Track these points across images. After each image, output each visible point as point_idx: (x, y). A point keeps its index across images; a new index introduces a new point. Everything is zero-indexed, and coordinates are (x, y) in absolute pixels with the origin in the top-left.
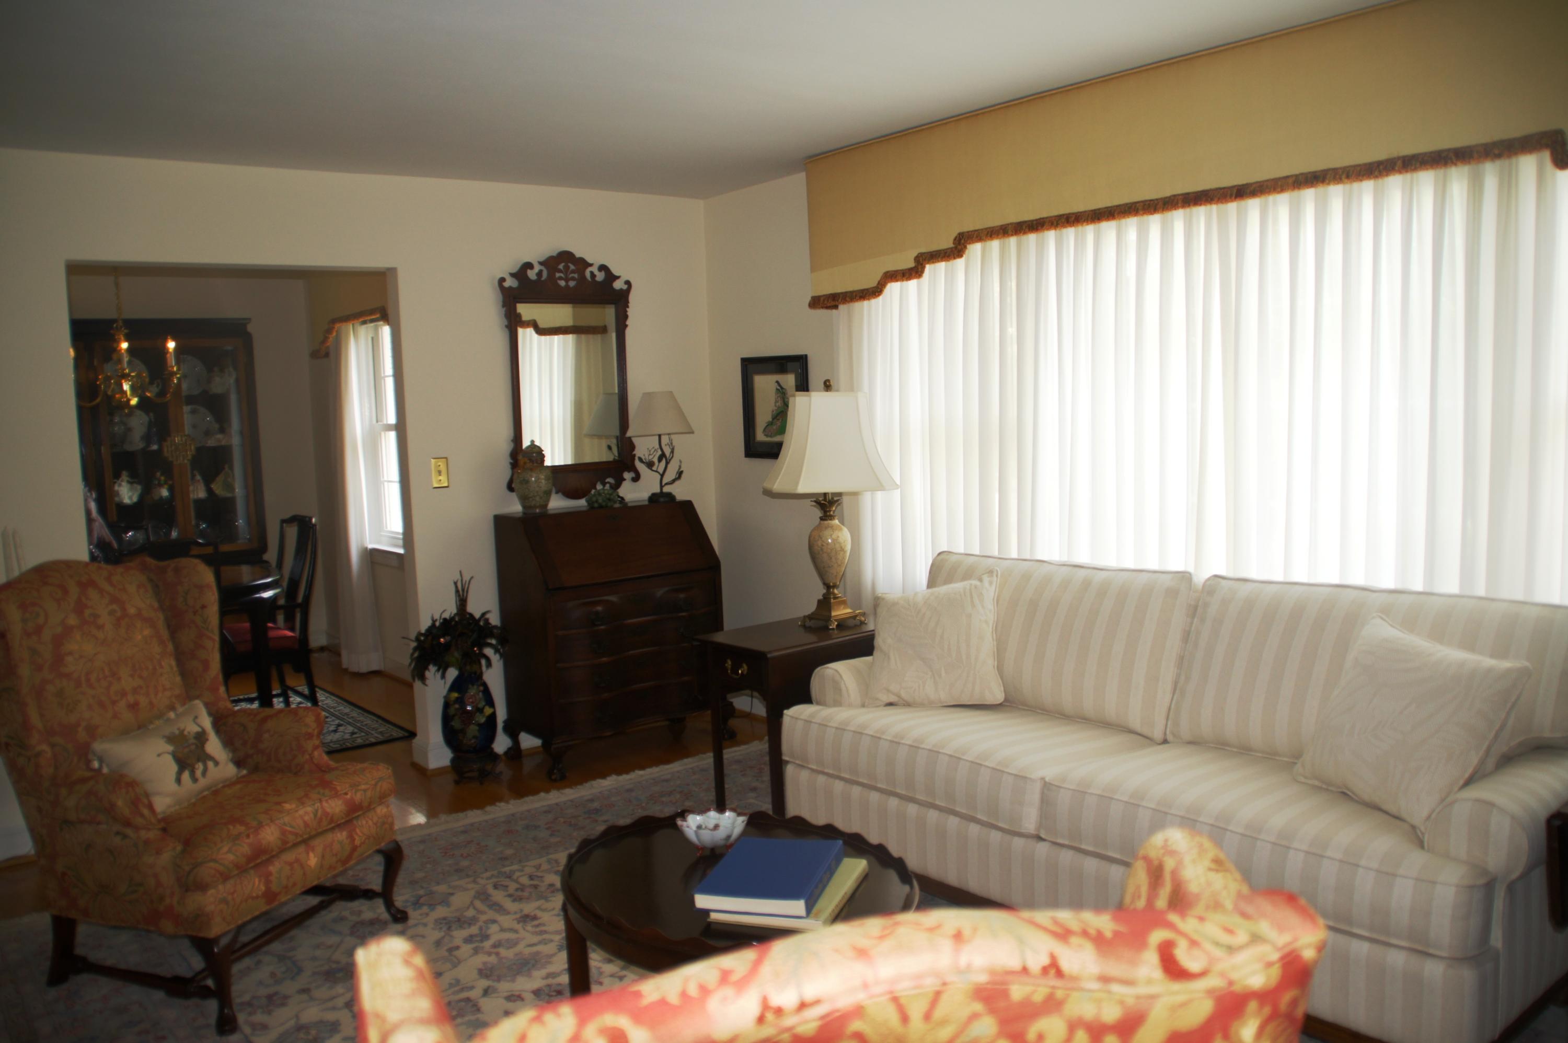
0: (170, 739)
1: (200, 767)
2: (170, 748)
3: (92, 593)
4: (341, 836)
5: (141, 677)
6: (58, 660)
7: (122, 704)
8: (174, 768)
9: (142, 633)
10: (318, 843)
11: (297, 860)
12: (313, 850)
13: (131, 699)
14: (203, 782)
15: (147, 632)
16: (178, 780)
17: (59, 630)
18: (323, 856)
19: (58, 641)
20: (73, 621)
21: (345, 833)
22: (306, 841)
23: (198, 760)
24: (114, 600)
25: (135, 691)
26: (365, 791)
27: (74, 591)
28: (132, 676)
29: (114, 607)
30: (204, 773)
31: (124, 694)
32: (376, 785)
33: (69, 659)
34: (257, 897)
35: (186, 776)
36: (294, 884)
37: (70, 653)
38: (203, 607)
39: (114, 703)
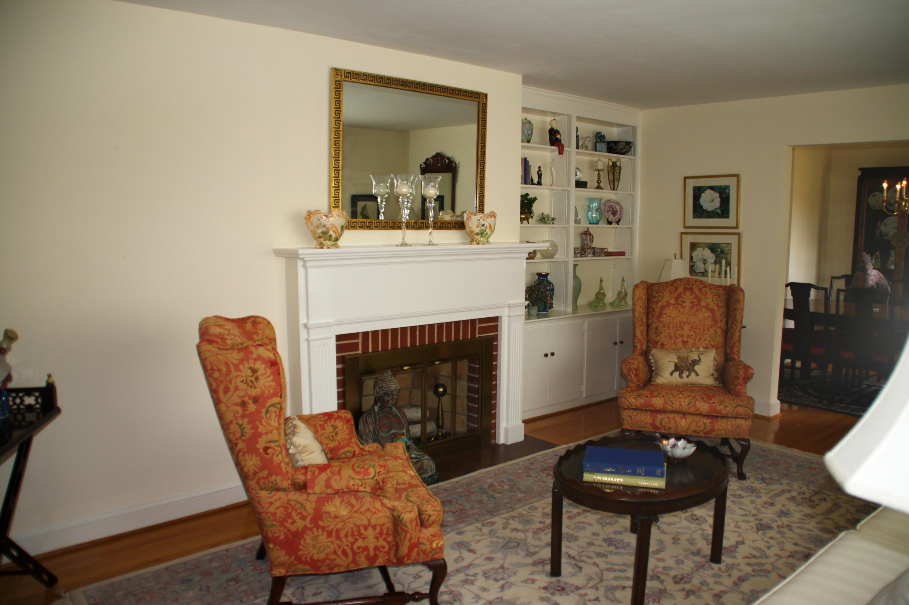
0: (679, 358)
1: (686, 373)
2: (676, 361)
3: (688, 293)
4: (707, 421)
5: (694, 331)
6: (660, 315)
7: (680, 340)
8: (673, 368)
9: (704, 314)
10: (690, 419)
11: (674, 419)
12: (685, 419)
13: (685, 339)
14: (685, 380)
15: (708, 314)
16: (671, 374)
17: (665, 304)
18: (691, 424)
19: (663, 308)
20: (673, 301)
21: (709, 421)
22: (684, 414)
23: (688, 370)
24: (697, 297)
25: (688, 336)
26: (726, 407)
27: (680, 289)
28: (690, 330)
29: (695, 300)
30: (688, 377)
31: (682, 336)
32: (736, 407)
33: (665, 316)
34: (647, 423)
35: (676, 374)
36: (670, 428)
37: (666, 314)
38: (735, 310)
39: (676, 338)
